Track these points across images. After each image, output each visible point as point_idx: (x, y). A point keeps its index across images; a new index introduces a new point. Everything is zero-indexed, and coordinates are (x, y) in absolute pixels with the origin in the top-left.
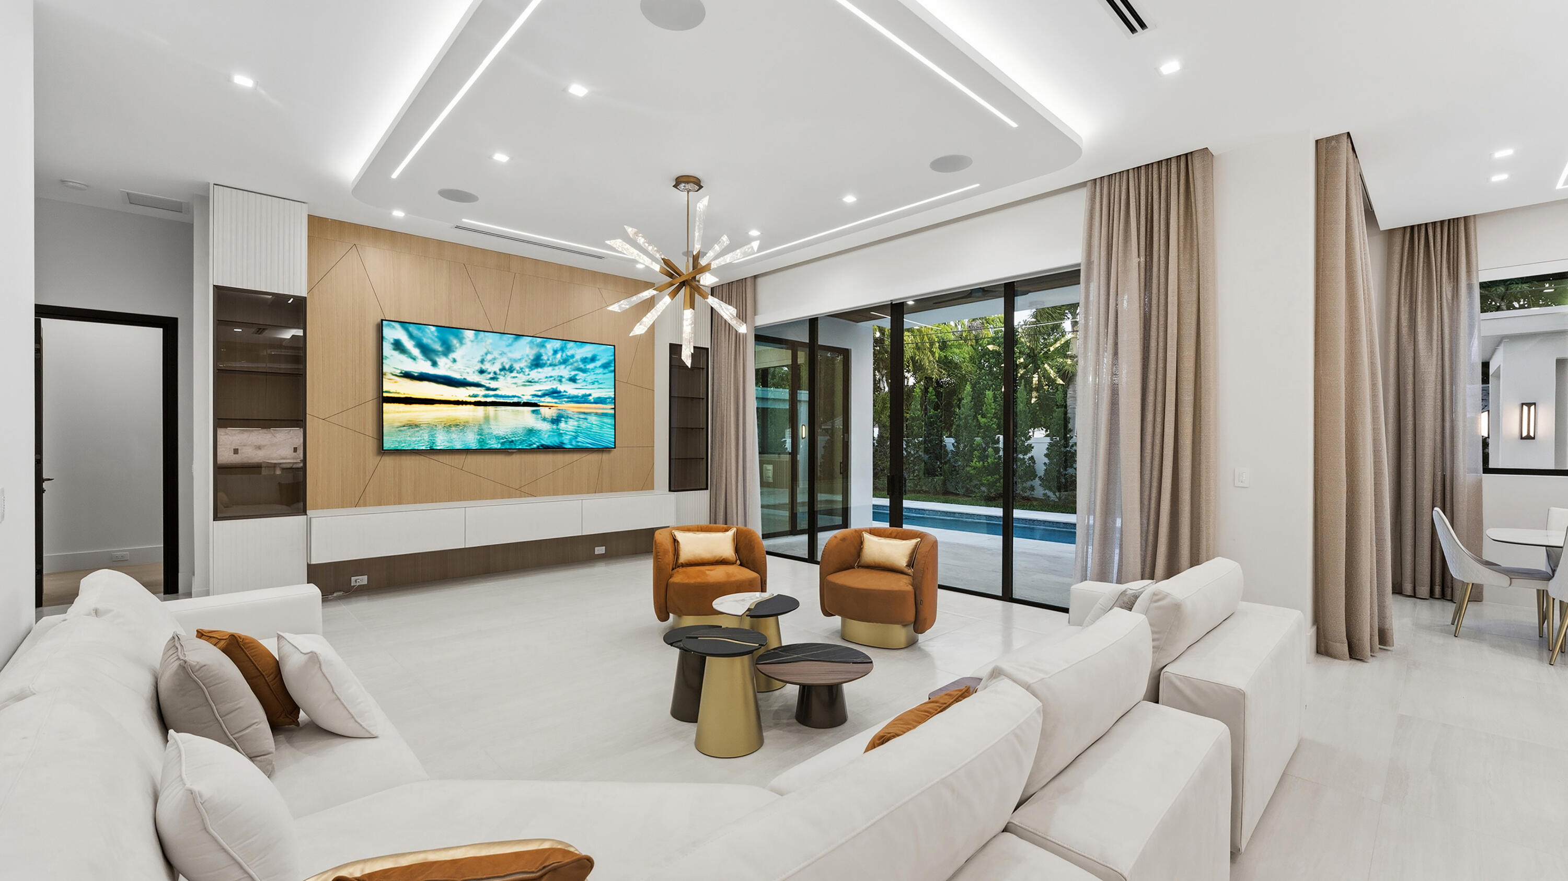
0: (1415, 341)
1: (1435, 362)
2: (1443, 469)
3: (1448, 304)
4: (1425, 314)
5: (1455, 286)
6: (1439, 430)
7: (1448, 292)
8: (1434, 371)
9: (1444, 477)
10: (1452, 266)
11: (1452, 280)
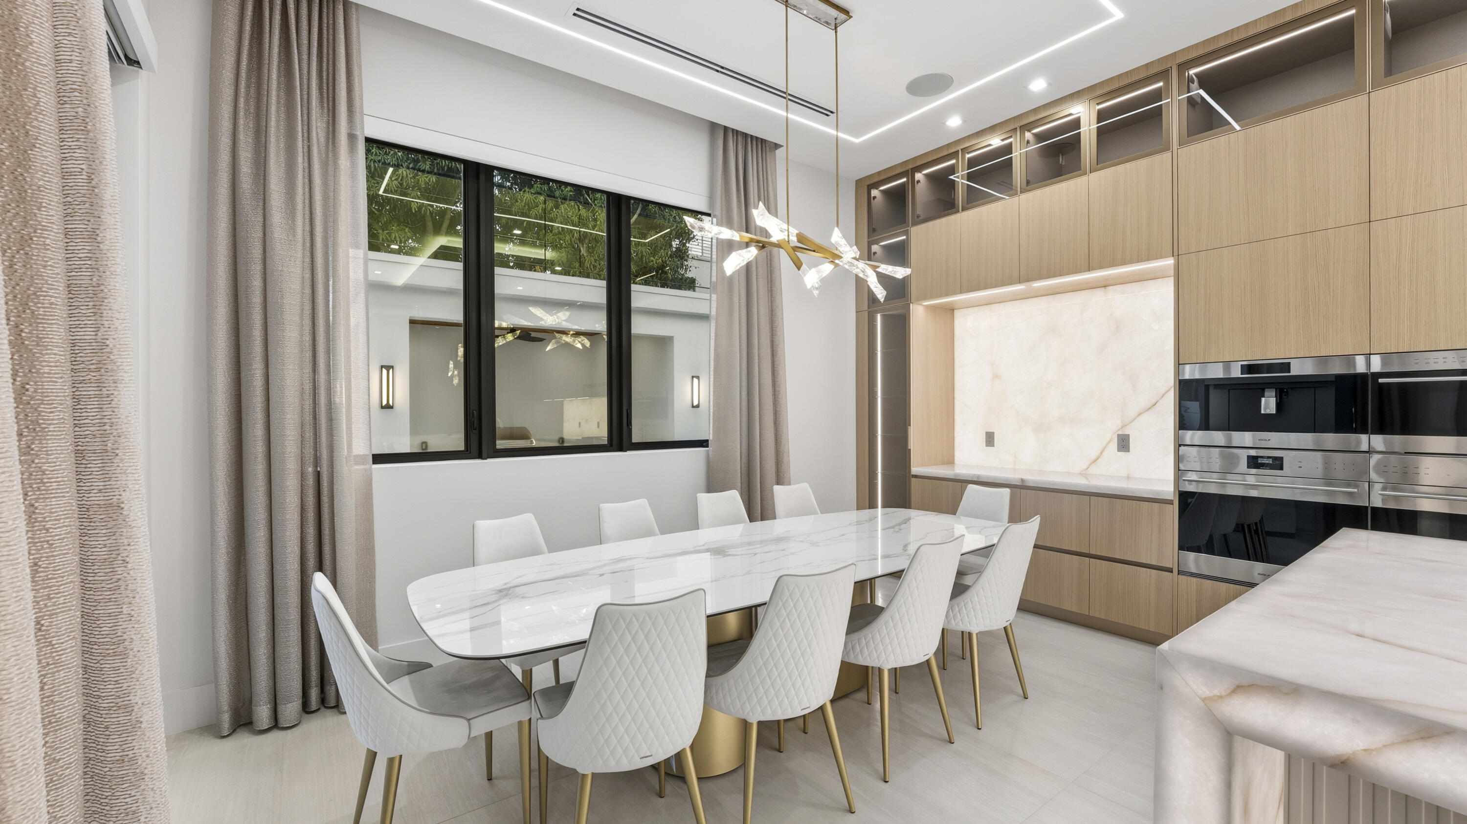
0: (264, 209)
1: (299, 255)
2: (317, 462)
3: (319, 152)
4: (282, 159)
5: (331, 122)
6: (308, 386)
7: (319, 130)
8: (298, 271)
9: (318, 475)
10: (325, 85)
11: (326, 111)
